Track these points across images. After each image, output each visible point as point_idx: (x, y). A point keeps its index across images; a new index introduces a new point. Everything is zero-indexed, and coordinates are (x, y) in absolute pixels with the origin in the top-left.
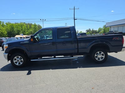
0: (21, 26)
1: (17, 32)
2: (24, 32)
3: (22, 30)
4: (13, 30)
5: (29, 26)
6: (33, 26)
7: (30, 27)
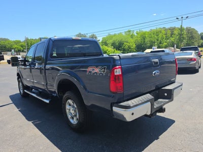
0: (157, 33)
1: (149, 45)
2: (160, 43)
3: (158, 40)
4: (144, 42)
5: (169, 32)
6: (176, 32)
7: (172, 34)
